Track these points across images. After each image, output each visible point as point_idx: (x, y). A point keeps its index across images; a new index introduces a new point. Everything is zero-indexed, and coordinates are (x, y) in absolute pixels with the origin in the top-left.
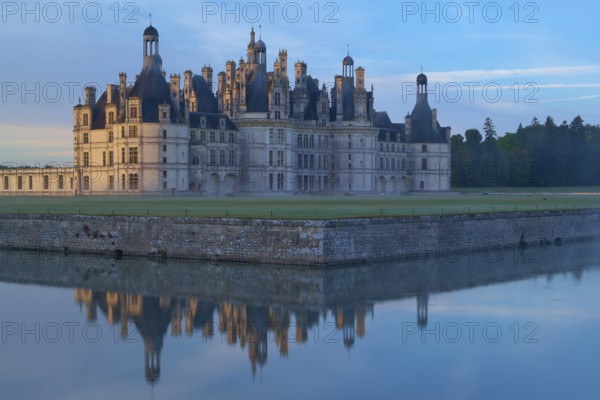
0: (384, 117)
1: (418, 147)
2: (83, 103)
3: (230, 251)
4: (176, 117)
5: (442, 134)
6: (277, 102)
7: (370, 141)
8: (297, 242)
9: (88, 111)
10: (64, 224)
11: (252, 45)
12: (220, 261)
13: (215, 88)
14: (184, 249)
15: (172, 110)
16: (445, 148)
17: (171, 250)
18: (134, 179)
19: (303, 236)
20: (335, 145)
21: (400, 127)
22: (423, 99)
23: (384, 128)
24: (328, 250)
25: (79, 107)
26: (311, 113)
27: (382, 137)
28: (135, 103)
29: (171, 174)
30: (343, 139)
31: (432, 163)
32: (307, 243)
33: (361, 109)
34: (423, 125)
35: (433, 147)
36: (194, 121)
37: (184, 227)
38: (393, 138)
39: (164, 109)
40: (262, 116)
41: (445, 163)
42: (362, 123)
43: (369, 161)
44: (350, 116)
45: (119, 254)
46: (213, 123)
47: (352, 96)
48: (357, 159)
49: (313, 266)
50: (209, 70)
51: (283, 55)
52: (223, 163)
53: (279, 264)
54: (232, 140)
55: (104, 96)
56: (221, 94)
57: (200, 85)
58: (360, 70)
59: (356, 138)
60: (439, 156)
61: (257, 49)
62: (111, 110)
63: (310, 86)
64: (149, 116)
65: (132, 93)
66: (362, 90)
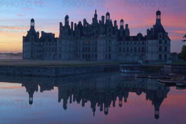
1: (146, 42)
7: (103, 42)
35: (149, 42)
42: (101, 36)
43: (102, 49)
59: (98, 41)
60: (151, 45)
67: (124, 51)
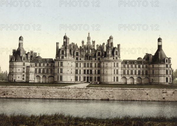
1: (151, 66)
30: (102, 64)
33: (108, 53)
35: (156, 66)
40: (58, 58)
42: (108, 58)
43: (109, 72)
48: (105, 71)
59: (105, 64)
60: (159, 69)
67: (128, 74)
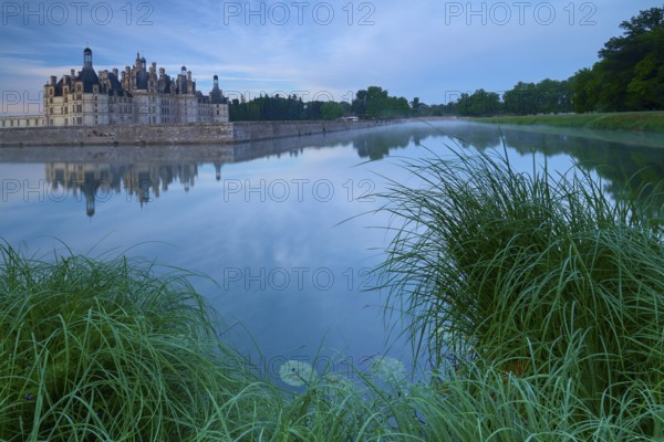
0: (200, 93)
1: (215, 105)
2: (50, 83)
3: (182, 139)
4: (102, 91)
5: (225, 100)
6: (152, 84)
7: (195, 103)
8: (219, 132)
9: (53, 88)
10: (81, 131)
11: (138, 60)
12: (176, 144)
13: (120, 78)
14: (156, 139)
15: (100, 87)
16: (226, 106)
17: (147, 141)
18: (80, 120)
19: (222, 130)
20: (179, 105)
21: (207, 97)
22: (216, 86)
23: (201, 98)
24: (235, 136)
25: (47, 86)
26: (167, 90)
27: (199, 101)
28: (81, 83)
29: (100, 117)
30: (183, 102)
31: (221, 112)
32: (225, 133)
33: (190, 89)
34: (217, 96)
35: (221, 106)
36: (111, 93)
37: (156, 129)
38: (204, 102)
39: (96, 87)
40: (144, 91)
41: (227, 111)
42: (191, 95)
43: (195, 111)
44: (185, 92)
45: (116, 144)
46: (121, 93)
47: (186, 84)
48: (189, 110)
49: (228, 143)
50: (117, 70)
51: (154, 64)
52: (126, 112)
53: (210, 143)
54: (130, 101)
55: (62, 81)
56: (123, 81)
57: (112, 77)
58: (190, 73)
59: (188, 101)
60: (224, 109)
61: (141, 61)
62: (66, 87)
63: (166, 78)
64: (88, 90)
65: (78, 79)
66: (190, 81)
